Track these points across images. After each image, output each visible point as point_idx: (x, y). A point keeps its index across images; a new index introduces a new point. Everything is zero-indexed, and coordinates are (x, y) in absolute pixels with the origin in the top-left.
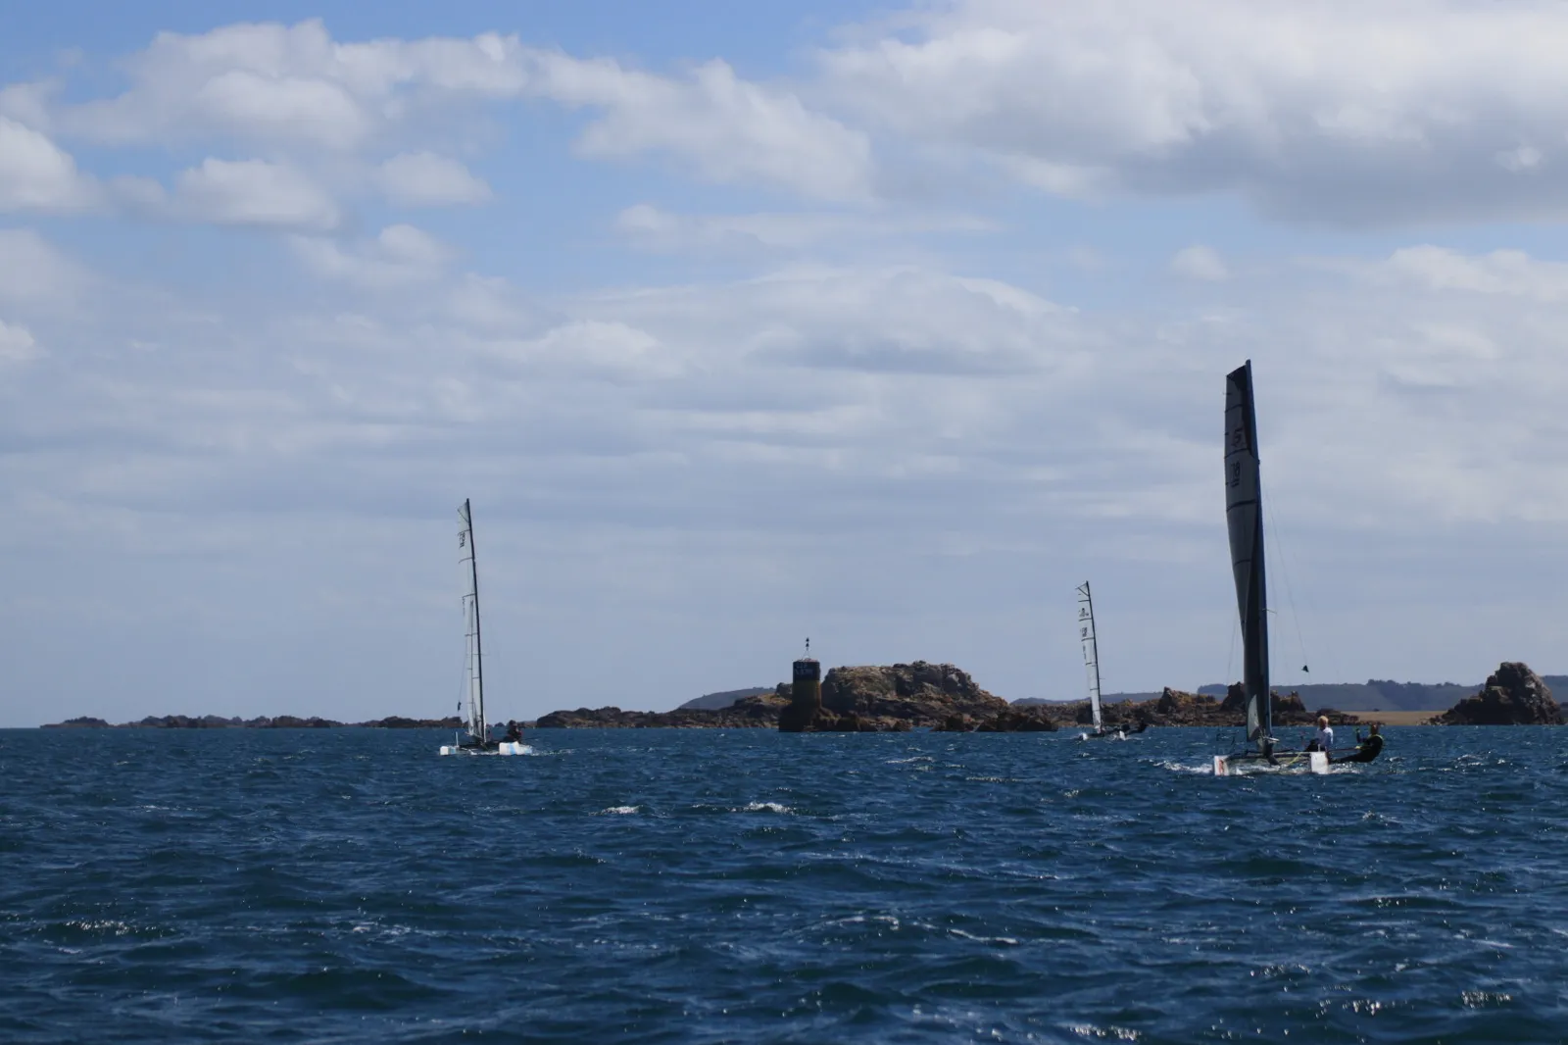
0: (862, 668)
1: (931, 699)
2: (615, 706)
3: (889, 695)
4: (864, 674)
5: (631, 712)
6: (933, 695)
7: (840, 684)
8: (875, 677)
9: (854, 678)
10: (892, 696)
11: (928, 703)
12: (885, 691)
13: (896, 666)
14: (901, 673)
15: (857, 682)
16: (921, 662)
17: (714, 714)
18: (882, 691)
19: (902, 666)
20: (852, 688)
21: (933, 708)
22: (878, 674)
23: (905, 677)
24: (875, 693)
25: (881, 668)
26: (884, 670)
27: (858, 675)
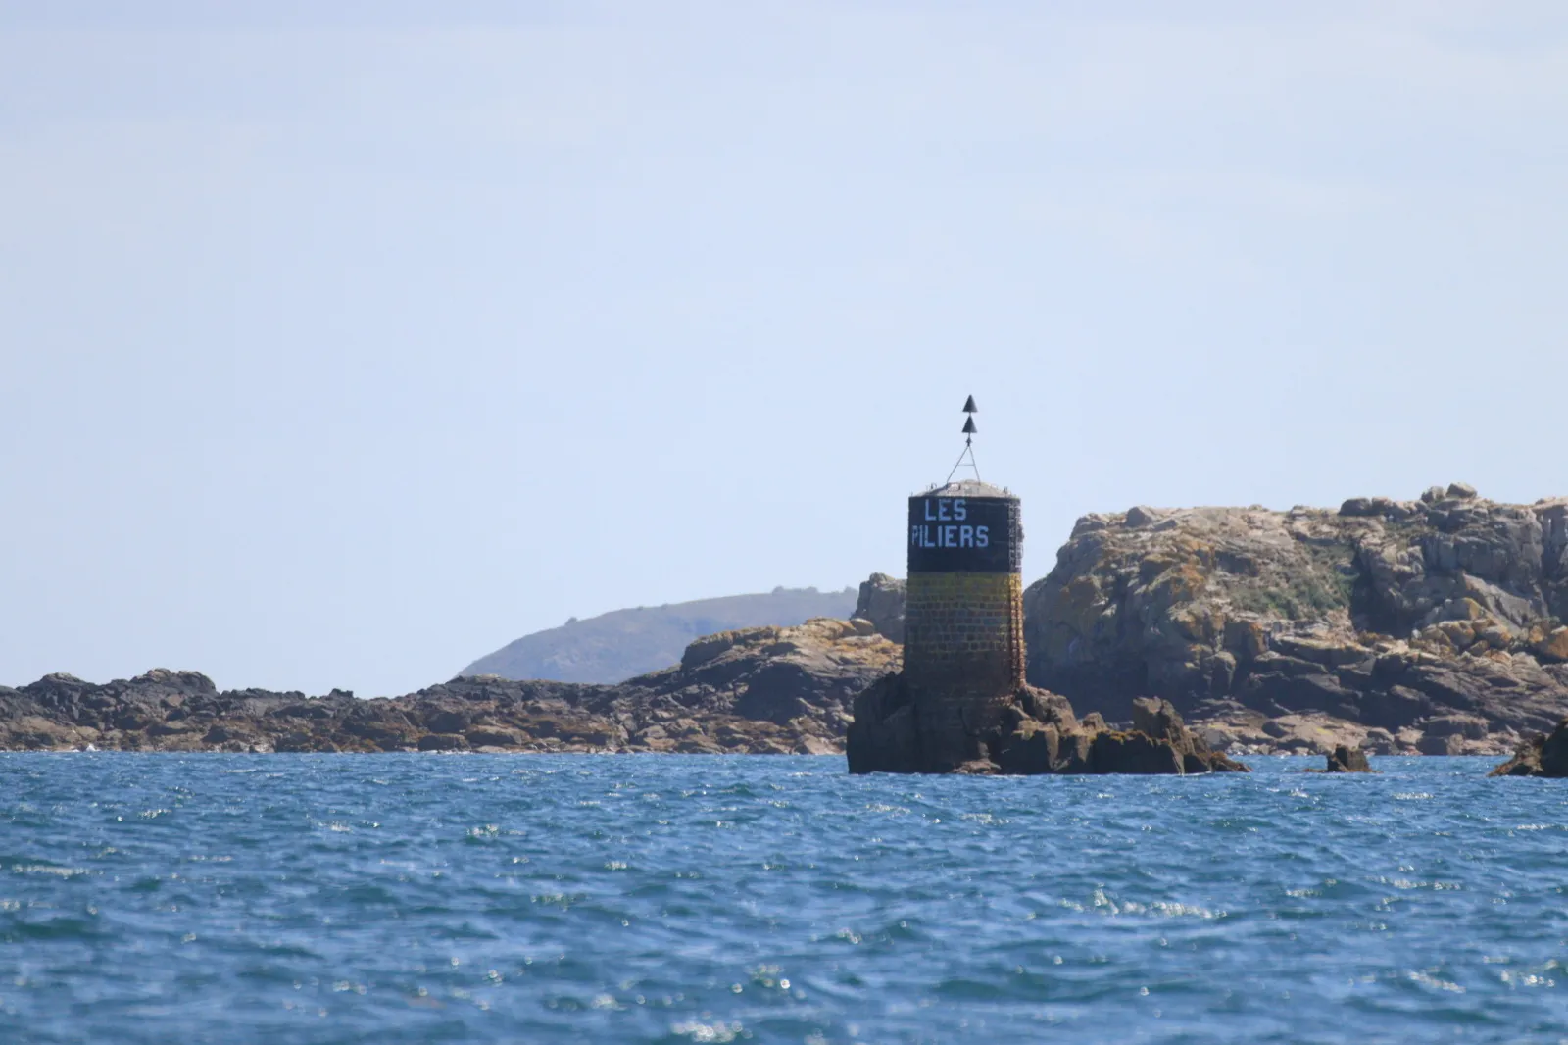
0: (1211, 515)
1: (1496, 644)
2: (190, 669)
3: (1320, 629)
4: (1220, 542)
5: (254, 693)
6: (1502, 628)
7: (1122, 580)
8: (1266, 553)
9: (1178, 555)
10: (1332, 632)
11: (1483, 661)
12: (1303, 609)
13: (1351, 508)
14: (1374, 536)
15: (1191, 574)
16: (1454, 490)
17: (599, 700)
18: (1291, 614)
19: (1378, 508)
20: (1165, 597)
21: (1501, 682)
22: (1277, 539)
23: (1390, 552)
24: (1262, 622)
25: (1291, 517)
26: (1301, 526)
27: (1194, 543)
